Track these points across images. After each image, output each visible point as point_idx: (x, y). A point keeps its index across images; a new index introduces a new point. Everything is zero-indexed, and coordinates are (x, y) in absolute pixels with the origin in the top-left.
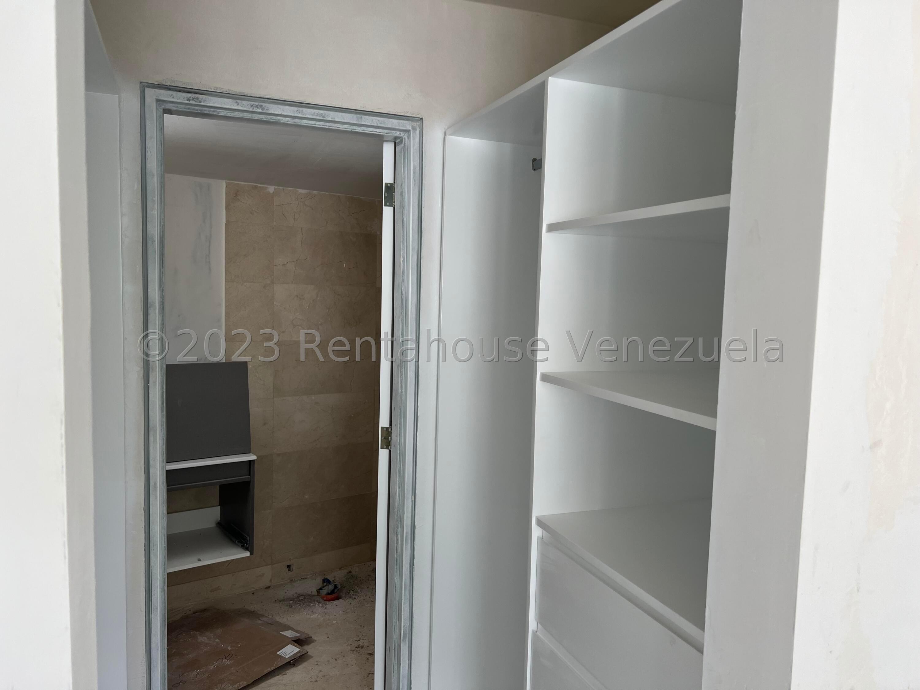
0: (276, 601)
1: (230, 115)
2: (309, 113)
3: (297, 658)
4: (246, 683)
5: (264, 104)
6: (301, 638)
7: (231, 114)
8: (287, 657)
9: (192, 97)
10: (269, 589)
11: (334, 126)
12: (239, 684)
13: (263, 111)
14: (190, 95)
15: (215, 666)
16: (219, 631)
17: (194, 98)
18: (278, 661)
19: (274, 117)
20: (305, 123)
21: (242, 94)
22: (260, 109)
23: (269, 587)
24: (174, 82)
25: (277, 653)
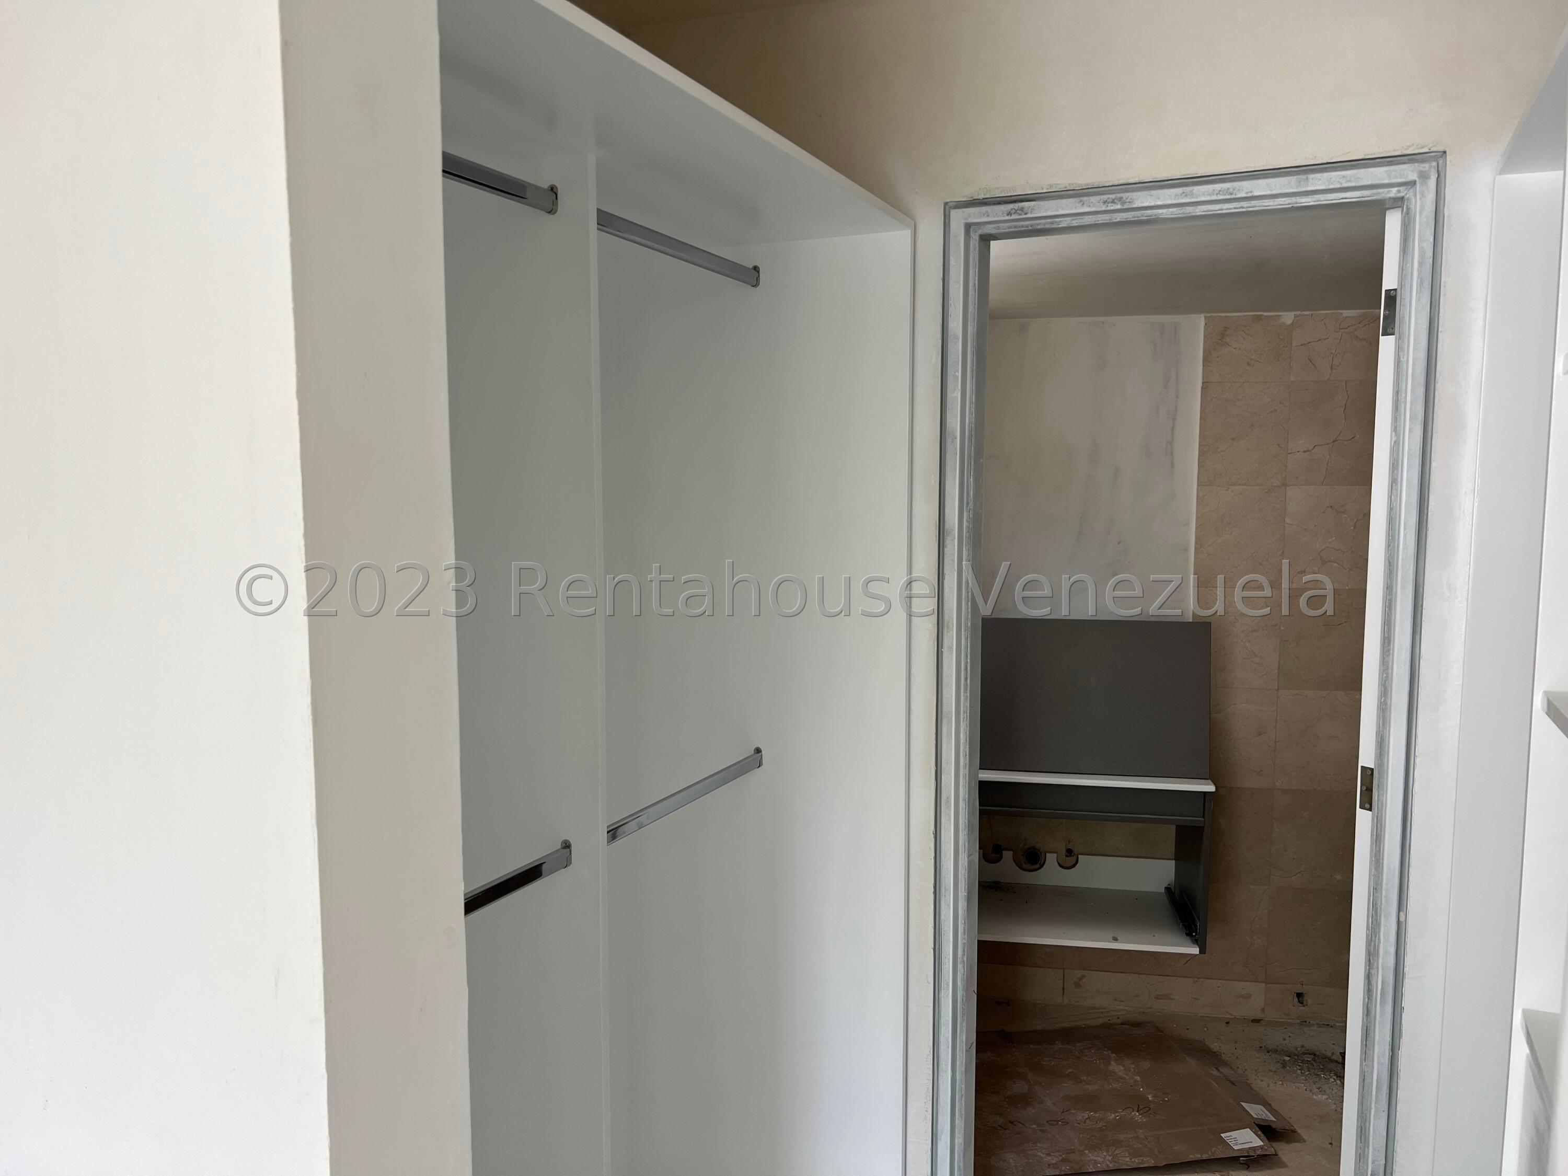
0: (1262, 1049)
1: (1077, 223)
2: (1202, 192)
3: (1253, 1156)
4: (1153, 1162)
5: (1124, 195)
6: (1274, 1126)
7: (1077, 221)
8: (1236, 1148)
9: (1014, 209)
10: (1257, 1024)
11: (1257, 205)
12: (1142, 1158)
13: (1123, 206)
14: (1011, 206)
15: (1118, 1116)
16: (1146, 1065)
17: (1016, 210)
18: (1218, 1149)
19: (1149, 212)
20: (1202, 211)
21: (1090, 187)
22: (1119, 204)
23: (1257, 1021)
24: (990, 191)
25: (1222, 1135)
